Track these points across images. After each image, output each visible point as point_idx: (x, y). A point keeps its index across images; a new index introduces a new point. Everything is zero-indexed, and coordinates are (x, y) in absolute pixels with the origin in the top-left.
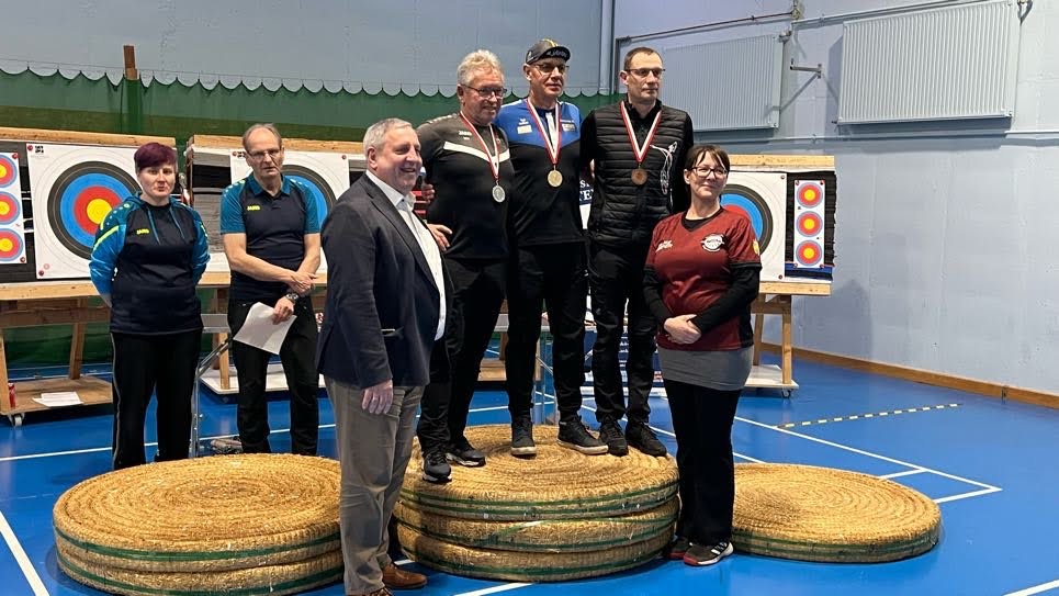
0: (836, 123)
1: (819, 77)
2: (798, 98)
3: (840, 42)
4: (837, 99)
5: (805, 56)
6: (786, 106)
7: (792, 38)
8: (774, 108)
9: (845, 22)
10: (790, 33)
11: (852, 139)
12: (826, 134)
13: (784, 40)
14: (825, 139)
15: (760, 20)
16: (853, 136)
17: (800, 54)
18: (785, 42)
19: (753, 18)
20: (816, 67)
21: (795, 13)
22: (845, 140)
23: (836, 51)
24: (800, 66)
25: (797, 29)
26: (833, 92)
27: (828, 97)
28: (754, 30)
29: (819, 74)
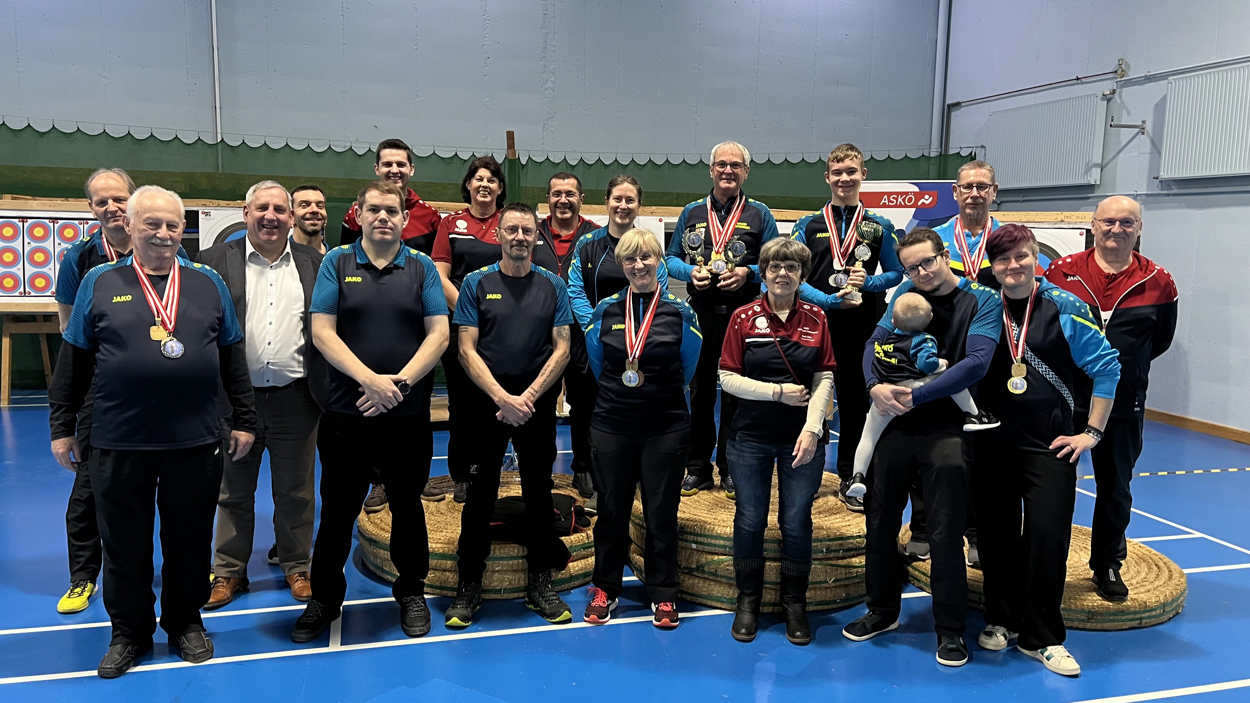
0: (1157, 178)
1: (1143, 133)
2: (1120, 155)
3: (1164, 98)
4: (1160, 153)
5: (1129, 113)
6: (1107, 164)
7: (1116, 95)
8: (1096, 165)
9: (1170, 78)
10: (1114, 92)
11: (1174, 195)
12: (1148, 189)
13: (1108, 99)
14: (1147, 195)
15: (1084, 80)
16: (1175, 191)
17: (1124, 111)
18: (1109, 101)
19: (1078, 79)
20: (1140, 123)
21: (1120, 71)
22: (1168, 195)
23: (1160, 108)
24: (1123, 123)
25: (1122, 87)
26: (1156, 147)
27: (1151, 153)
28: (1079, 90)
29: (1142, 130)
